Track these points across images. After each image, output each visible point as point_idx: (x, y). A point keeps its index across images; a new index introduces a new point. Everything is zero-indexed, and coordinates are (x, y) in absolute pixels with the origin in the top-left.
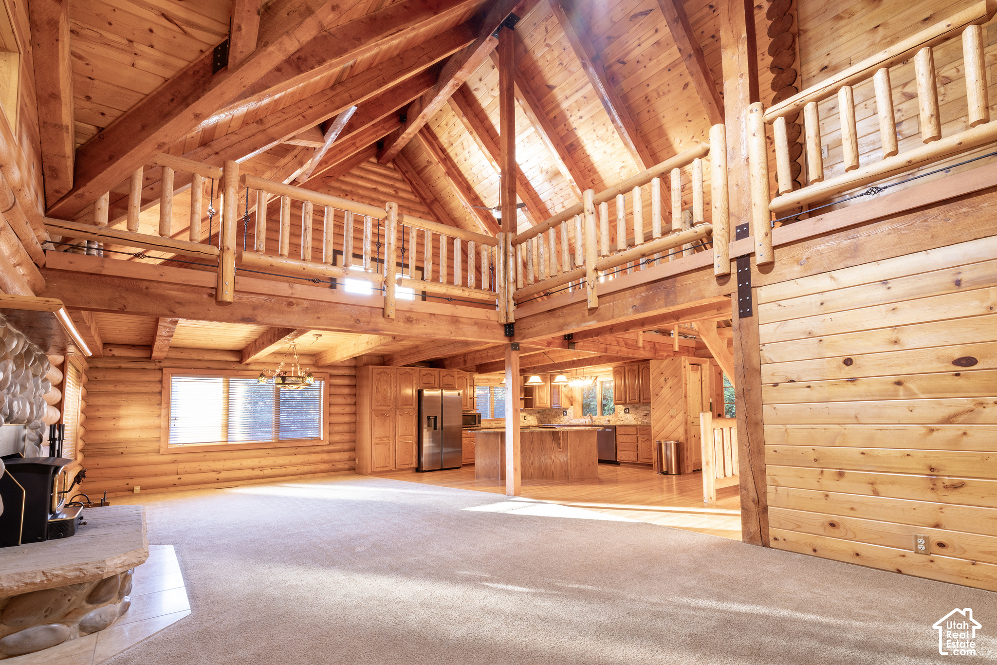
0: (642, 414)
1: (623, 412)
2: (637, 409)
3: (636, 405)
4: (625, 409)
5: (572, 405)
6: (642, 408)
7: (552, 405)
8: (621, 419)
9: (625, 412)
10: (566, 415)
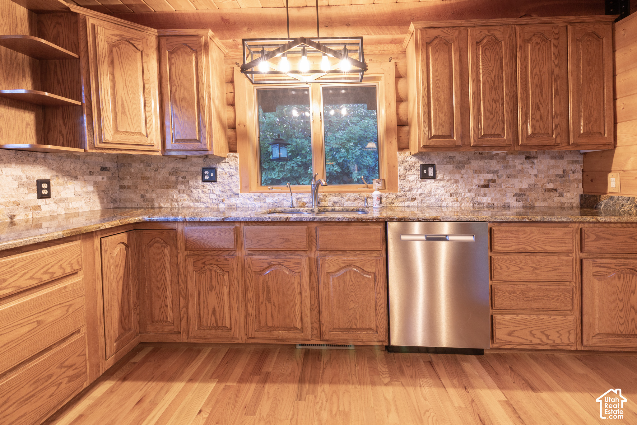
0: (476, 182)
1: (414, 175)
2: (460, 166)
3: (458, 156)
4: (424, 167)
5: (233, 149)
6: (476, 164)
7: (169, 146)
8: (409, 195)
9: (424, 176)
10: (213, 180)
